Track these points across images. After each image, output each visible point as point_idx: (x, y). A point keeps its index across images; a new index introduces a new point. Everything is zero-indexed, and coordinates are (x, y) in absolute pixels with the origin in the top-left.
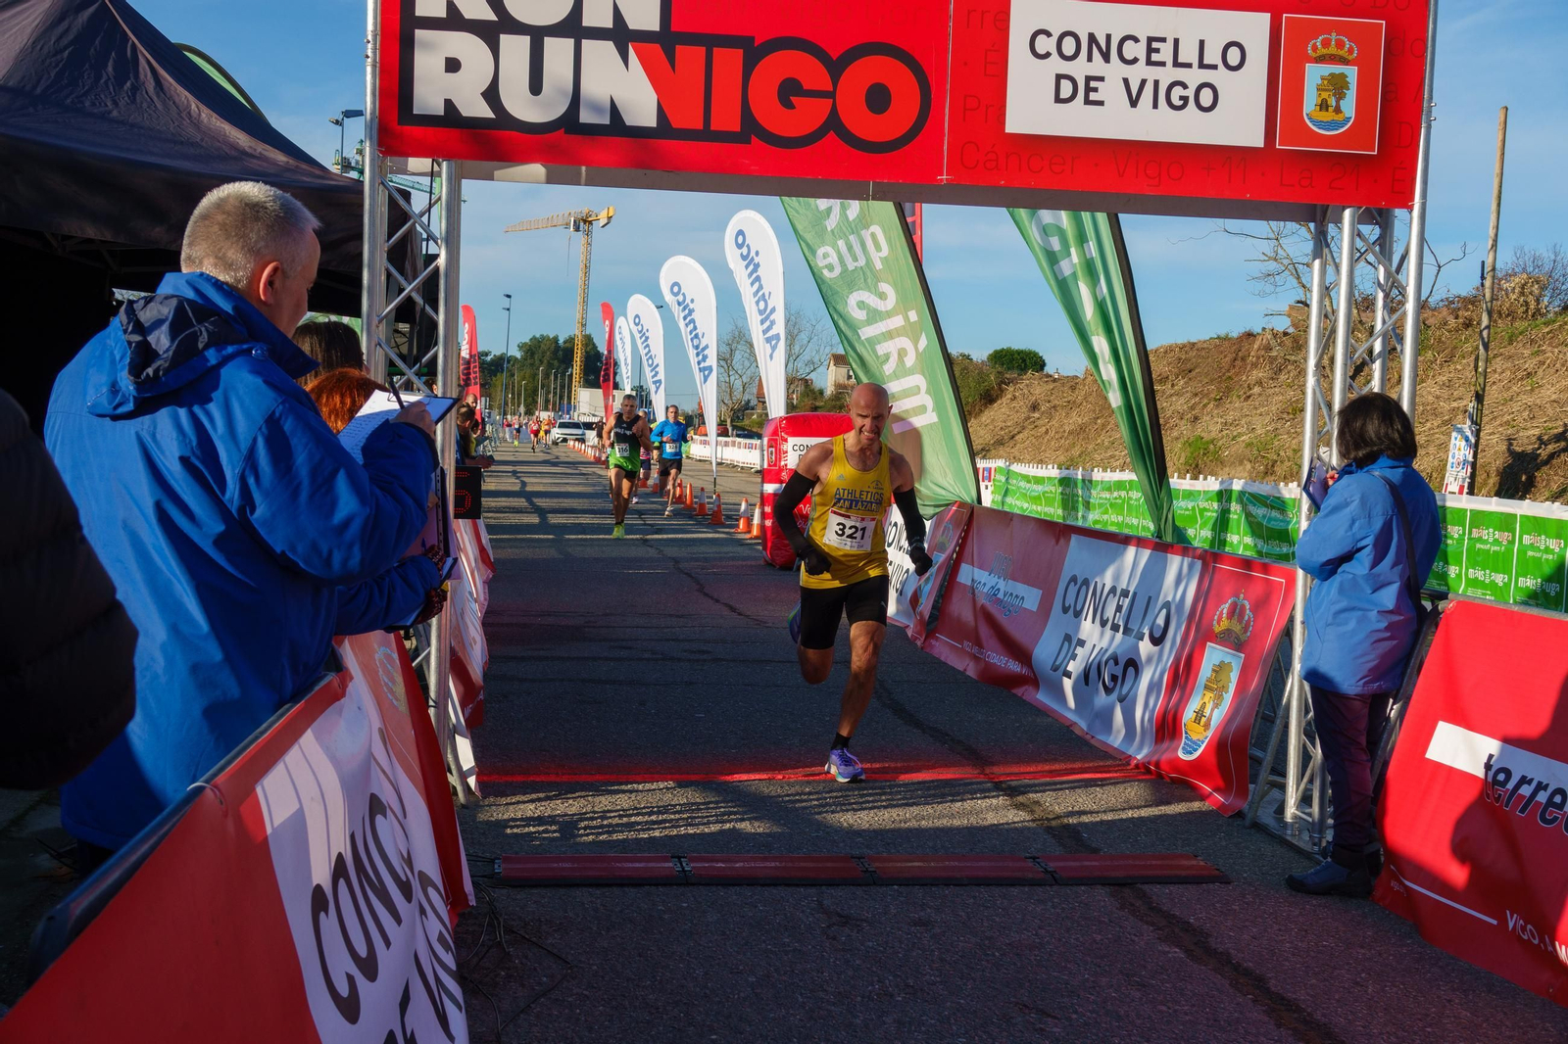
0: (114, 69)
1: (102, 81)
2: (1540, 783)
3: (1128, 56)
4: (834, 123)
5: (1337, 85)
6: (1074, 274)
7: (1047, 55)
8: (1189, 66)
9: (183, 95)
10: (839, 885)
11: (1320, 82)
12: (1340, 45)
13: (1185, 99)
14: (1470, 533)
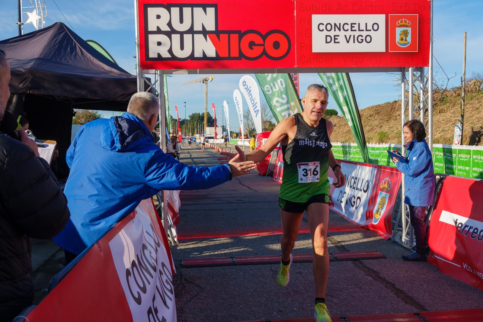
0: (70, 50)
1: (67, 53)
2: (471, 227)
3: (346, 29)
4: (264, 53)
5: (405, 33)
6: (337, 90)
7: (323, 30)
8: (363, 30)
9: (89, 55)
10: (276, 264)
11: (400, 33)
12: (406, 22)
13: (362, 40)
14: (458, 156)
